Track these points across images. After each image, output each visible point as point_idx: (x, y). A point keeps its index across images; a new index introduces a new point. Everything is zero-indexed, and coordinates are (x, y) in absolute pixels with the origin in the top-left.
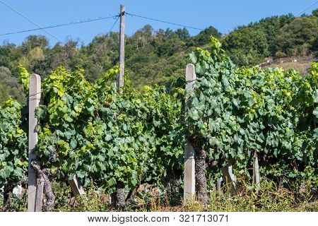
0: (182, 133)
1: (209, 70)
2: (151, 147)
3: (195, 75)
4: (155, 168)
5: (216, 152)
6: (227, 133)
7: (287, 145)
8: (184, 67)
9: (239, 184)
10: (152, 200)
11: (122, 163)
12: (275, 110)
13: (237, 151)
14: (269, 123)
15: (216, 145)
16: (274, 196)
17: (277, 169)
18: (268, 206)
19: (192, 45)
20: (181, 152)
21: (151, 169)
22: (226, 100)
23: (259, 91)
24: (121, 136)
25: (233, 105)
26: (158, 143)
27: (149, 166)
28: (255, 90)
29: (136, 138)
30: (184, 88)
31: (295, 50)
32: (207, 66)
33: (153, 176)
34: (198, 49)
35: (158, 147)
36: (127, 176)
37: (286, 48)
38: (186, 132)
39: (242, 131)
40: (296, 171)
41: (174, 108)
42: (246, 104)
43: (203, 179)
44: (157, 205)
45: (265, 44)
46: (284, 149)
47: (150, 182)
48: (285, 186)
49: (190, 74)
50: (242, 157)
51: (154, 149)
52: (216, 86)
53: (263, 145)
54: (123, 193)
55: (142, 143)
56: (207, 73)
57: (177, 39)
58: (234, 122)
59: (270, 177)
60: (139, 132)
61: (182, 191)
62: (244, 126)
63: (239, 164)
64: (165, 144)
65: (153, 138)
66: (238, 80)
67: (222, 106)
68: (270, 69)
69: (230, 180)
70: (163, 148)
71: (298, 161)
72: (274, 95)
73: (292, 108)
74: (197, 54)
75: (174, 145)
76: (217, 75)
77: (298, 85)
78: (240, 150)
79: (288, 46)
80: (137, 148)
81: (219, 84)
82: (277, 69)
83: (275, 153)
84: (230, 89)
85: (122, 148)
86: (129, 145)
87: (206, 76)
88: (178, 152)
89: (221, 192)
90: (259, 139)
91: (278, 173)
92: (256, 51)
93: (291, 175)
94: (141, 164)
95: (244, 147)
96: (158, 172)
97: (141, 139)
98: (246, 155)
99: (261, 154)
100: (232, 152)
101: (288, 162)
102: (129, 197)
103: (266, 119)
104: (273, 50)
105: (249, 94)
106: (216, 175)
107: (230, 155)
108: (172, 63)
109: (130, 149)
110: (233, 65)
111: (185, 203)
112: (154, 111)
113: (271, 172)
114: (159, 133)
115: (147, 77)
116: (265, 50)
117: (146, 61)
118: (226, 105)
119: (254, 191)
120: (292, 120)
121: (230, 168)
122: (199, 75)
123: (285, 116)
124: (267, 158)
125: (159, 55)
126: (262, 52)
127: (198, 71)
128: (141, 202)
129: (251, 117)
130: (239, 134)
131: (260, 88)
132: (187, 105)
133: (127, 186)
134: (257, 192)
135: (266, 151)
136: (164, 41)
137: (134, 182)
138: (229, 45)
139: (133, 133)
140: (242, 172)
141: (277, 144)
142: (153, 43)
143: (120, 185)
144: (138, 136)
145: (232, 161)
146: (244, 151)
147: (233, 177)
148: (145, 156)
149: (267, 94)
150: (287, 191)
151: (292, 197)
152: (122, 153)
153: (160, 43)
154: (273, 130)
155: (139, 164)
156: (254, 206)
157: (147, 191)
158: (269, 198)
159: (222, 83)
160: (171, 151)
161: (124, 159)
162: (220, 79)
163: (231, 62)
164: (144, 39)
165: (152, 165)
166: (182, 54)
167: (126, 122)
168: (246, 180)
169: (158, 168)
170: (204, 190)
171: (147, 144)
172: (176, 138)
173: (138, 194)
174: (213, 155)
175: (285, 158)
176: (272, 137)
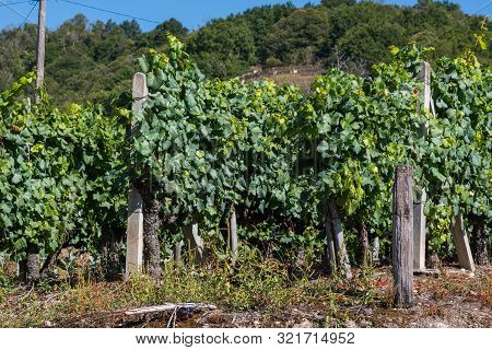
0: (125, 174)
1: (167, 83)
2: (79, 194)
3: (146, 89)
4: (85, 225)
5: (174, 203)
6: (191, 176)
7: (279, 195)
8: (131, 78)
9: (208, 252)
10: (80, 272)
11: (36, 217)
12: (261, 143)
13: (205, 202)
14: (253, 162)
15: (174, 193)
16: (258, 269)
17: (265, 230)
18: (250, 285)
19: (144, 45)
20: (124, 202)
21: (79, 226)
22: (191, 127)
23: (239, 115)
24: (35, 177)
25: (201, 134)
26: (89, 188)
27: (76, 223)
28: (234, 113)
29: (58, 181)
30: (130, 108)
31: (295, 56)
32: (164, 77)
33: (82, 236)
34: (152, 51)
35: (90, 194)
36: (44, 235)
37: (281, 53)
38: (131, 173)
39: (214, 174)
40: (292, 234)
41: (115, 138)
42: (220, 134)
43: (154, 242)
44: (86, 279)
45: (251, 46)
46: (275, 201)
47: (77, 246)
48: (276, 255)
49: (140, 87)
50: (212, 212)
51: (84, 197)
52: (177, 107)
53: (244, 194)
54: (38, 260)
55: (67, 187)
56: (163, 87)
57: (123, 36)
58: (202, 160)
59: (253, 242)
60: (63, 172)
61: (123, 259)
62: (216, 165)
63: (207, 222)
64: (100, 190)
65: (82, 180)
66: (209, 97)
67: (185, 136)
68: (256, 83)
69: (194, 244)
70: (96, 197)
71: (294, 220)
72: (261, 121)
73: (287, 141)
74: (150, 58)
75: (114, 192)
76: (179, 90)
77: (297, 107)
78: (210, 202)
79: (285, 50)
80: (59, 195)
81: (182, 104)
82: (266, 83)
83: (261, 207)
84: (197, 111)
85: (36, 195)
86: (48, 190)
87: (162, 91)
88: (119, 202)
89: (180, 263)
90: (238, 186)
91: (265, 236)
92: (238, 56)
93: (284, 240)
94: (65, 218)
95: (216, 196)
96: (89, 231)
97: (65, 182)
98: (219, 209)
99: (240, 208)
100: (198, 204)
101: (280, 220)
102: (45, 266)
103: (249, 156)
104: (263, 55)
105: (224, 119)
106: (175, 237)
107: (195, 208)
108: (113, 71)
109: (48, 196)
110: (202, 76)
111: (127, 278)
112: (85, 141)
113: (254, 234)
114: (92, 173)
115: (76, 90)
116: (251, 55)
117: (77, 67)
118: (190, 135)
119: (230, 262)
120: (287, 158)
121: (195, 227)
122: (151, 89)
123: (277, 152)
124: (249, 214)
125: (96, 59)
126: (246, 58)
127: (151, 83)
128: (63, 274)
129: (227, 153)
130: (209, 177)
131: (241, 110)
132: (133, 133)
133: (42, 251)
134: (233, 264)
135: (249, 204)
136: (104, 38)
137: (54, 245)
138: (198, 46)
139: (54, 172)
140: (212, 233)
141: (265, 193)
142: (87, 42)
143: (32, 248)
144: (60, 177)
145: (198, 217)
146: (215, 203)
147: (199, 241)
148: (70, 206)
149: (251, 119)
150: (277, 263)
151: (285, 272)
152: (37, 201)
153: (97, 42)
154: (259, 173)
155: (61, 219)
156: (228, 284)
157: (72, 258)
158: (251, 272)
159: (186, 103)
160: (108, 200)
161: (40, 211)
162: (182, 96)
163: (198, 71)
164: (73, 35)
165: (80, 220)
166: (129, 58)
167: (43, 157)
168: (218, 245)
169: (89, 225)
170: (155, 258)
171: (73, 188)
172: (115, 182)
173: (58, 263)
174: (170, 208)
175: (276, 214)
176: (257, 182)
